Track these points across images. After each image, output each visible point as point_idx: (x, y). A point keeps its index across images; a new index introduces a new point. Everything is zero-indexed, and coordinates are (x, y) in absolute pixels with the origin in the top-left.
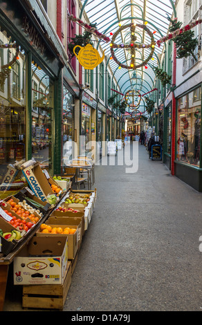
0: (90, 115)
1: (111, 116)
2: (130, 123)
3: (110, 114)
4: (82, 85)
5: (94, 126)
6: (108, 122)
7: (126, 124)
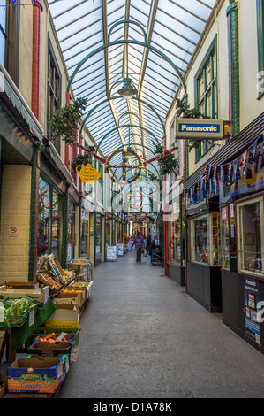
0: (88, 219)
1: (112, 218)
2: (136, 225)
3: (110, 216)
4: (81, 193)
5: (92, 230)
6: (107, 225)
7: (131, 226)
